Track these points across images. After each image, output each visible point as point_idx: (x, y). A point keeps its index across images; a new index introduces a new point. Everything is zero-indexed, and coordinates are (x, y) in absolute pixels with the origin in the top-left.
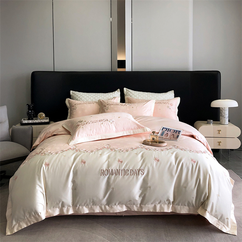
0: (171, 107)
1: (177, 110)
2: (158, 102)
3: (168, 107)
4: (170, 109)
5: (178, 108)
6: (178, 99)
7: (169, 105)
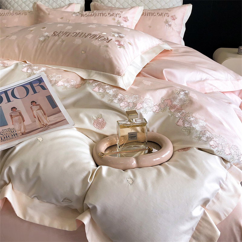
0: (172, 22)
1: (184, 29)
2: (149, 12)
3: (167, 22)
4: (170, 25)
5: (187, 24)
6: (189, 8)
7: (169, 19)
